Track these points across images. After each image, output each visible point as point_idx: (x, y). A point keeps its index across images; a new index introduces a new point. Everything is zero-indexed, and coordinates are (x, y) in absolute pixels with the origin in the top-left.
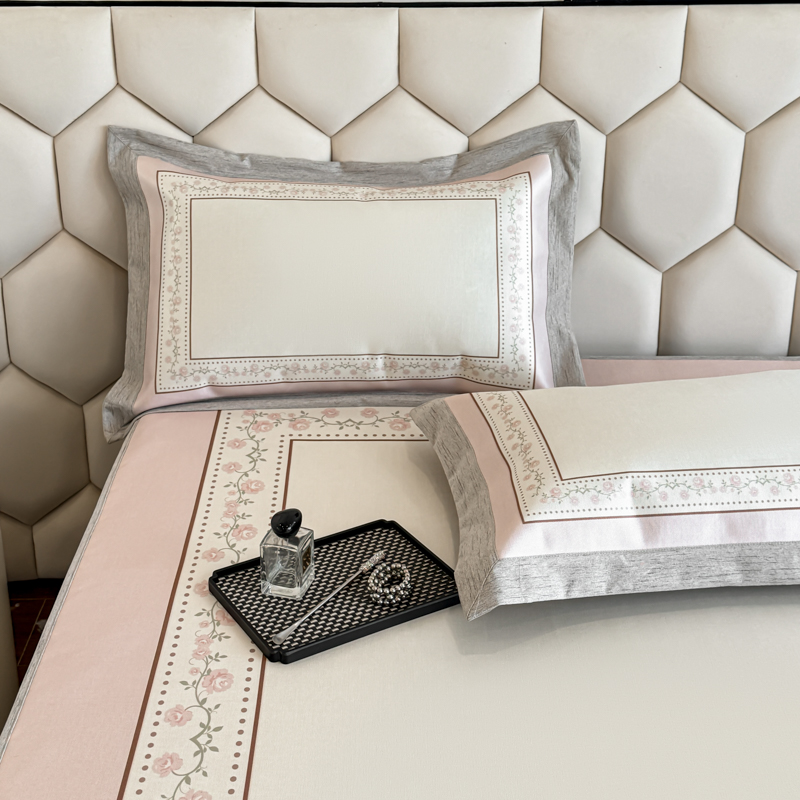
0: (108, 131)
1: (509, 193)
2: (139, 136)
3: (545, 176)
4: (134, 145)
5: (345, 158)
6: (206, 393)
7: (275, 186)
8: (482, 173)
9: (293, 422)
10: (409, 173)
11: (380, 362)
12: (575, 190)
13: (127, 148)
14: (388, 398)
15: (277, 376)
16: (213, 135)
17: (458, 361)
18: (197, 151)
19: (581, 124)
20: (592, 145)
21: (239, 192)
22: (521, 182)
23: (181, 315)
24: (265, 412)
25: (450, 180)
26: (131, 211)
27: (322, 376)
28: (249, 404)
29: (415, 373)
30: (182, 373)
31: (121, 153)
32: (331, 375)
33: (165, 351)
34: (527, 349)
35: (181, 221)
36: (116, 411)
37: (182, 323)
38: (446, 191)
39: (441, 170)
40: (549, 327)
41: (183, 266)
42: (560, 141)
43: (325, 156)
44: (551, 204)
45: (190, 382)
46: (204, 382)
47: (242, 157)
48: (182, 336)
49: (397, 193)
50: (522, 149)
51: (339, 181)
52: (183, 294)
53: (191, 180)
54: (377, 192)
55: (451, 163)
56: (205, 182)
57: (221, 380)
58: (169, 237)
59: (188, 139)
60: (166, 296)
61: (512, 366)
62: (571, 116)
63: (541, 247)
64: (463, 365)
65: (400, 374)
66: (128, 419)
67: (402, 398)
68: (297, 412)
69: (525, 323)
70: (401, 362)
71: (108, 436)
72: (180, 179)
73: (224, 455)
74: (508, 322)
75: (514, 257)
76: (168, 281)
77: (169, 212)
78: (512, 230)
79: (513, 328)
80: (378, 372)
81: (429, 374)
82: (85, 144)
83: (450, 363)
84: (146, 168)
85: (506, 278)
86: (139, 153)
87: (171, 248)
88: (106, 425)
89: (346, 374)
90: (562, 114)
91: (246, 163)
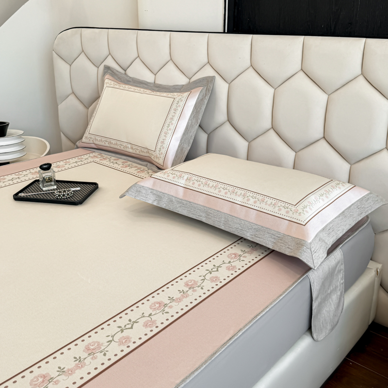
0: (105, 66)
39: (176, 89)
42: (208, 83)
55: (180, 87)
56: (112, 83)
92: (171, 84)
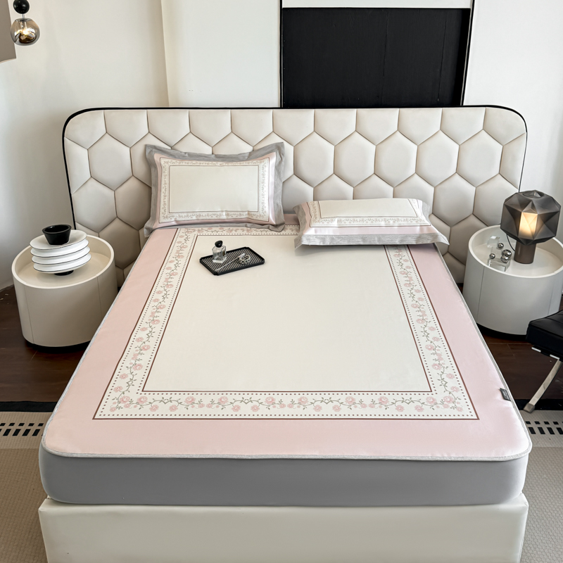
0: (146, 146)
1: (263, 164)
2: (155, 147)
3: (274, 159)
4: (154, 150)
5: (216, 153)
6: (174, 223)
7: (194, 162)
8: (256, 157)
9: (199, 231)
10: (234, 158)
11: (224, 213)
12: (283, 163)
13: (152, 151)
14: (228, 224)
15: (194, 218)
16: (177, 147)
17: (247, 213)
18: (172, 152)
19: (285, 143)
20: (289, 150)
21: (184, 164)
22: (266, 160)
23: (166, 200)
24: (191, 228)
25: (247, 160)
26: (153, 170)
27: (208, 218)
28: (186, 226)
29: (234, 217)
30: (167, 217)
31: (150, 152)
32: (210, 218)
33: (162, 211)
34: (267, 209)
35: (167, 173)
36: (148, 229)
37: (167, 203)
38: (244, 163)
39: (244, 157)
40: (274, 203)
41: (167, 186)
42: (279, 148)
43: (211, 153)
44: (276, 167)
45: (169, 220)
46: (173, 220)
47: (185, 153)
48: (167, 206)
49: (230, 164)
50: (268, 150)
51: (214, 160)
52: (167, 194)
53: (170, 160)
54: (224, 164)
55: (247, 155)
56: (174, 161)
57: (178, 219)
58: (163, 177)
59: (170, 148)
60: (162, 195)
61: (262, 214)
62: (282, 141)
63: (272, 179)
64: (248, 214)
65: (230, 217)
66: (151, 231)
67: (231, 224)
68: (200, 229)
69: (266, 202)
70: (230, 213)
71: (146, 236)
72: (167, 160)
73: (178, 239)
74: (261, 201)
75: (263, 182)
76: (163, 190)
77: (163, 170)
78: (263, 175)
79: (263, 203)
80: (224, 217)
81: (239, 217)
82: (139, 150)
83: (245, 214)
84: (157, 157)
85: (261, 189)
86: (155, 152)
87: (164, 181)
88: (145, 233)
89: (214, 217)
90: (280, 140)
91: (187, 155)
92: (235, 152)
